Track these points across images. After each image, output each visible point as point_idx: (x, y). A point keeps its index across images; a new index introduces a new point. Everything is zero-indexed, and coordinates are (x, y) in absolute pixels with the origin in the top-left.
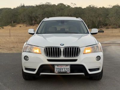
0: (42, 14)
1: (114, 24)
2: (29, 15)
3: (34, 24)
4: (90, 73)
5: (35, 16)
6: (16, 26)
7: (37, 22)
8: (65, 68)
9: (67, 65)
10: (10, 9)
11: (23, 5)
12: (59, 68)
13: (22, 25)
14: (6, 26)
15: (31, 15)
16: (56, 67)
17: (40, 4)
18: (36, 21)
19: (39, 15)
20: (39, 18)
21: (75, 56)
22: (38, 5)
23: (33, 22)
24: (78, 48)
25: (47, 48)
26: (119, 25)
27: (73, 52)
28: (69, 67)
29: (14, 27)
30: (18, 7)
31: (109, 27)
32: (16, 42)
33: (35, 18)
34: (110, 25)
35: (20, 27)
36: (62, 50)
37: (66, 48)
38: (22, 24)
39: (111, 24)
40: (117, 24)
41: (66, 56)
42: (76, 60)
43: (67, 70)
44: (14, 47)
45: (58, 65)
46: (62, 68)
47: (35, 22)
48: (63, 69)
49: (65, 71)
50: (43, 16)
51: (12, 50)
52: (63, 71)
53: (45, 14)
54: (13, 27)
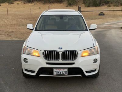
1: (116, 2)
3: (33, 1)
4: (87, 74)
6: (14, 4)
8: (63, 71)
9: (65, 68)
12: (58, 71)
13: (19, 3)
14: (3, 3)
16: (54, 70)
21: (73, 60)
24: (75, 52)
25: (45, 52)
26: (121, 3)
27: (71, 55)
28: (67, 70)
29: (12, 5)
31: (111, 5)
32: (15, 25)
34: (112, 3)
35: (18, 4)
36: (60, 53)
37: (64, 52)
38: (20, 1)
39: (114, 2)
40: (119, 2)
41: (64, 60)
42: (73, 63)
43: (65, 73)
44: (13, 32)
45: (56, 68)
48: (62, 72)
49: (63, 74)
51: (10, 36)
52: (61, 74)
54: (10, 4)
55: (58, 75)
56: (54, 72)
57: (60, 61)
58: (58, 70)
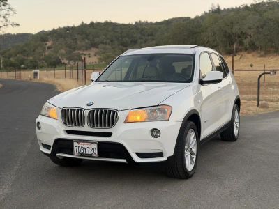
0: (258, 27)
2: (226, 32)
3: (237, 52)
5: (239, 32)
7: (243, 47)
8: (90, 146)
10: (188, 18)
11: (216, 7)
15: (229, 31)
17: (255, 3)
18: (241, 43)
19: (250, 28)
20: (250, 35)
21: (109, 127)
22: (249, 5)
23: (235, 46)
24: (114, 112)
25: (65, 110)
30: (206, 13)
33: (239, 37)
36: (86, 113)
37: (93, 111)
41: (93, 126)
43: (92, 152)
45: (78, 141)
46: (85, 146)
47: (240, 47)
48: (87, 150)
49: (90, 153)
50: (260, 30)
52: (87, 153)
53: (264, 25)
55: (81, 155)
56: (75, 148)
57: (86, 128)
58: (81, 145)
